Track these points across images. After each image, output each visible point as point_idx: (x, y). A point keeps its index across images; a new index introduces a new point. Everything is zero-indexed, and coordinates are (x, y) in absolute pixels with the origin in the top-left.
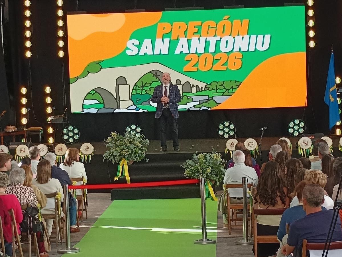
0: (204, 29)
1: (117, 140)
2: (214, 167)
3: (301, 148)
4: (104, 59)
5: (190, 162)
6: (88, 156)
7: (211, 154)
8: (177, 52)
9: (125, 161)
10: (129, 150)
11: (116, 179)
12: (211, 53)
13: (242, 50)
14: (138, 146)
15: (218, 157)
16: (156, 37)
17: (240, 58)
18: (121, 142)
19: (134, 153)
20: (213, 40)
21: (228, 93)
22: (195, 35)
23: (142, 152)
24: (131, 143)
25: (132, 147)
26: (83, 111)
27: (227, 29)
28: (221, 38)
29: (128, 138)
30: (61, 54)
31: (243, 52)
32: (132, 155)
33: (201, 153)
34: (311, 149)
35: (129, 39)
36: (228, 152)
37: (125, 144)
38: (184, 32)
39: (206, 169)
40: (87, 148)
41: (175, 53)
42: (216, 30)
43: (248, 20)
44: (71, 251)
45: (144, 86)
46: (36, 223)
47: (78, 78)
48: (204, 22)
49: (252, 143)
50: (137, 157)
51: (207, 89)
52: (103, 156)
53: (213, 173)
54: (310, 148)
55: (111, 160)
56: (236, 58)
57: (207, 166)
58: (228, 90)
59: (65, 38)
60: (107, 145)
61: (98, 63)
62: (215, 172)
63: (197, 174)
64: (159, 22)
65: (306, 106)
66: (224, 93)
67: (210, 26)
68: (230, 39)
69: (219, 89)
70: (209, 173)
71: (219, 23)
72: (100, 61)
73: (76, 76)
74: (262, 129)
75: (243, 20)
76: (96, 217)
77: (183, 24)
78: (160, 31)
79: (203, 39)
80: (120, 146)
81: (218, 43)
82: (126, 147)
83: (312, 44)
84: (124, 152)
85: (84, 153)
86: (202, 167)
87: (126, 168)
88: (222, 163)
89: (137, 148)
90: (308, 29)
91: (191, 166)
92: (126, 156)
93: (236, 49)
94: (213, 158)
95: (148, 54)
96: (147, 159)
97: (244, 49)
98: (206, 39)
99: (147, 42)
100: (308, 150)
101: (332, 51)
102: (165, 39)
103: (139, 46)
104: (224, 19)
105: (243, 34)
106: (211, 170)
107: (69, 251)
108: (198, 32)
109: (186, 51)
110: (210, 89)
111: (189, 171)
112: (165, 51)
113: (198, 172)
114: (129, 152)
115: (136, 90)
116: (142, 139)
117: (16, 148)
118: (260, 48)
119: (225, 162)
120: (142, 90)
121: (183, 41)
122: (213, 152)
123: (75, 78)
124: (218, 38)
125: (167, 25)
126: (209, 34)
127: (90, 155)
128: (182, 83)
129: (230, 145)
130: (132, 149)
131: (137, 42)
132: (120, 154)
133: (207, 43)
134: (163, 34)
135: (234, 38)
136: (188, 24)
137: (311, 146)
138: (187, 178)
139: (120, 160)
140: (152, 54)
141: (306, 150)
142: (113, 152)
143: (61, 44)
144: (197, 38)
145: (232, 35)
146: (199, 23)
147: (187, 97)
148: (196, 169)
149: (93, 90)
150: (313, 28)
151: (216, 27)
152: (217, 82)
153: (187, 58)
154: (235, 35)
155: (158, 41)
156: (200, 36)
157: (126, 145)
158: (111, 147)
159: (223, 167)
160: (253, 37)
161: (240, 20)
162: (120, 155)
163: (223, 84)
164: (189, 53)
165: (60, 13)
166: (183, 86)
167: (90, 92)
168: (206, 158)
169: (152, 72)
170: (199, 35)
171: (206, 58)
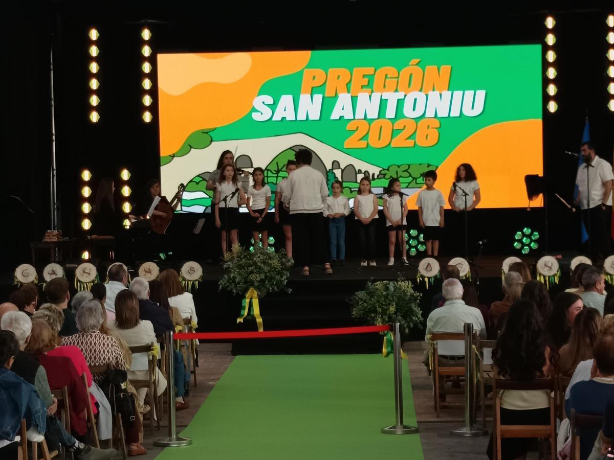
0: (378, 79)
1: (242, 257)
2: (401, 303)
3: (540, 274)
4: (216, 127)
5: (361, 294)
6: (193, 283)
7: (395, 283)
8: (335, 116)
9: (254, 291)
10: (260, 273)
11: (240, 320)
12: (389, 119)
13: (439, 115)
14: (276, 268)
15: (408, 287)
16: (300, 92)
17: (435, 128)
18: (248, 261)
19: (268, 279)
20: (392, 98)
21: (416, 183)
22: (363, 89)
23: (281, 277)
24: (264, 263)
25: (266, 269)
26: (182, 210)
27: (416, 81)
28: (405, 96)
29: (259, 255)
30: (147, 117)
31: (442, 119)
32: (266, 283)
33: (379, 280)
34: (558, 275)
35: (257, 94)
36: (421, 280)
37: (255, 263)
38: (347, 84)
39: (388, 306)
40: (192, 270)
41: (332, 118)
42: (398, 82)
43: (450, 66)
44: (178, 444)
45: (281, 170)
46: (122, 396)
47: (173, 156)
48: (379, 68)
49: (461, 266)
50: (274, 285)
51: (382, 176)
52: (219, 283)
53: (398, 313)
54: (555, 275)
55: (232, 289)
56: (430, 127)
57: (389, 302)
58: (416, 179)
59: (154, 92)
60: (225, 266)
61: (207, 133)
62: (402, 312)
63: (373, 315)
64: (306, 68)
65: (542, 206)
66: (409, 183)
67: (388, 76)
68: (421, 96)
69: (401, 176)
70: (393, 314)
71: (403, 70)
72: (210, 129)
73: (171, 154)
74: (481, 243)
75: (442, 67)
76: (210, 383)
77: (344, 72)
78: (306, 83)
79: (376, 97)
80: (246, 268)
81: (400, 103)
82: (256, 268)
83: (553, 107)
84: (252, 277)
85: (187, 277)
86: (382, 304)
87: (256, 302)
88: (414, 297)
89: (273, 271)
90: (546, 82)
91: (362, 302)
92: (256, 284)
93: (430, 114)
94: (399, 289)
95: (287, 119)
96: (290, 289)
97: (443, 113)
98: (381, 96)
99: (286, 100)
100: (553, 278)
101: (587, 118)
102: (315, 96)
103: (273, 106)
104: (410, 64)
105: (441, 90)
106: (396, 309)
107: (174, 444)
108: (368, 86)
109: (348, 115)
110: (386, 177)
111: (360, 310)
112: (315, 115)
113: (375, 311)
114: (261, 278)
115: (267, 177)
116: (282, 255)
117: (76, 268)
118: (468, 112)
119: (418, 296)
120: (277, 177)
121: (344, 99)
122: (399, 279)
123: (170, 156)
124: (400, 95)
125: (319, 72)
126: (387, 88)
127: (197, 282)
128: (342, 167)
129: (425, 267)
130: (266, 273)
131: (270, 100)
132: (246, 280)
133: (383, 103)
134: (312, 88)
135: (427, 96)
136: (352, 72)
137: (558, 271)
138: (356, 320)
139: (246, 290)
140: (295, 119)
141: (549, 277)
142: (234, 278)
143: (147, 100)
144: (367, 95)
145: (423, 89)
146: (370, 70)
147: (350, 189)
148: (372, 307)
149: (198, 176)
150: (554, 81)
151: (398, 77)
152: (399, 167)
153: (349, 127)
154: (428, 91)
155: (304, 98)
156: (372, 92)
157: (256, 266)
158: (232, 268)
159: (415, 305)
160: (458, 94)
161: (436, 67)
162: (245, 282)
163: (408, 169)
164: (353, 118)
165: (146, 51)
166: (343, 171)
167: (192, 179)
168: (387, 289)
169: (293, 148)
170: (371, 90)
171: (381, 127)
